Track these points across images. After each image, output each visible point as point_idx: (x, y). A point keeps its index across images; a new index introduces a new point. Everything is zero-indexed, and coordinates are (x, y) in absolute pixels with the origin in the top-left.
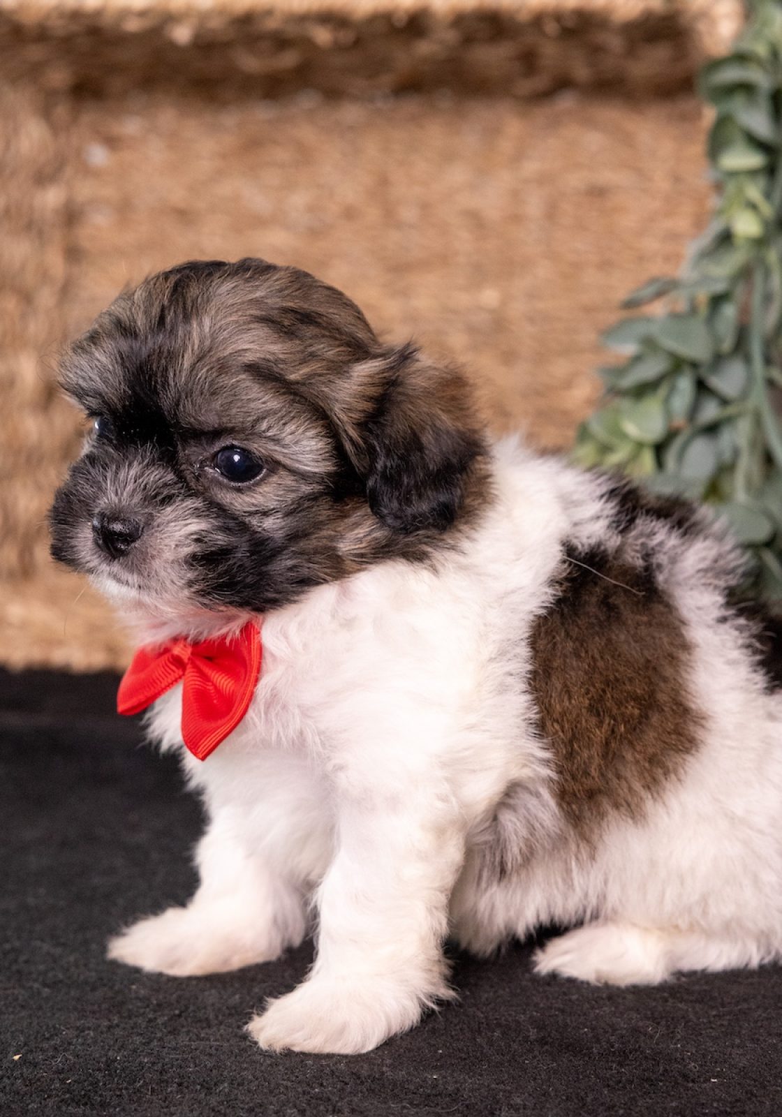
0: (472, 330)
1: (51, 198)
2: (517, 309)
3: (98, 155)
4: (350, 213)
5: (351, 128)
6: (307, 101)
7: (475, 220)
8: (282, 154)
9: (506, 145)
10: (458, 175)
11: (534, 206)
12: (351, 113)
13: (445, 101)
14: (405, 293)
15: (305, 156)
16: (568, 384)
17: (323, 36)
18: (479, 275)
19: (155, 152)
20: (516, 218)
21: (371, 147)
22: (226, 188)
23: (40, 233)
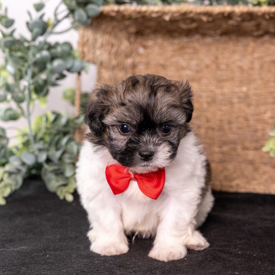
0: (239, 98)
1: (129, 61)
2: (252, 92)
3: (141, 50)
4: (207, 67)
5: (208, 44)
6: (197, 37)
7: (241, 68)
8: (190, 51)
9: (250, 49)
10: (236, 57)
11: (257, 65)
12: (208, 40)
13: (234, 38)
14: (221, 88)
15: (196, 51)
16: (265, 113)
17: (205, 19)
18: (241, 83)
19: (156, 50)
20: (252, 69)
21: (214, 49)
22: (174, 60)
23: (126, 70)
